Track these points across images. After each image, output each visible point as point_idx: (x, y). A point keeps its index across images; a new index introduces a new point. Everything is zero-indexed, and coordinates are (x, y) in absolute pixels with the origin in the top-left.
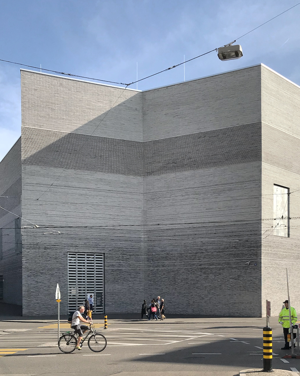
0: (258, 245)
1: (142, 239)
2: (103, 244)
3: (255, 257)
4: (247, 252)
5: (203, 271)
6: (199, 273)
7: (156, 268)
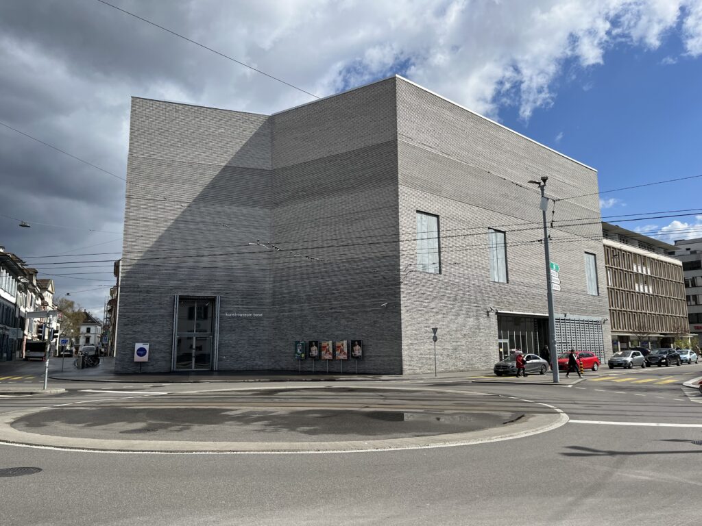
0: (396, 283)
1: (267, 279)
2: (219, 286)
3: (393, 298)
4: (383, 292)
5: (335, 316)
6: (330, 319)
7: (282, 314)
